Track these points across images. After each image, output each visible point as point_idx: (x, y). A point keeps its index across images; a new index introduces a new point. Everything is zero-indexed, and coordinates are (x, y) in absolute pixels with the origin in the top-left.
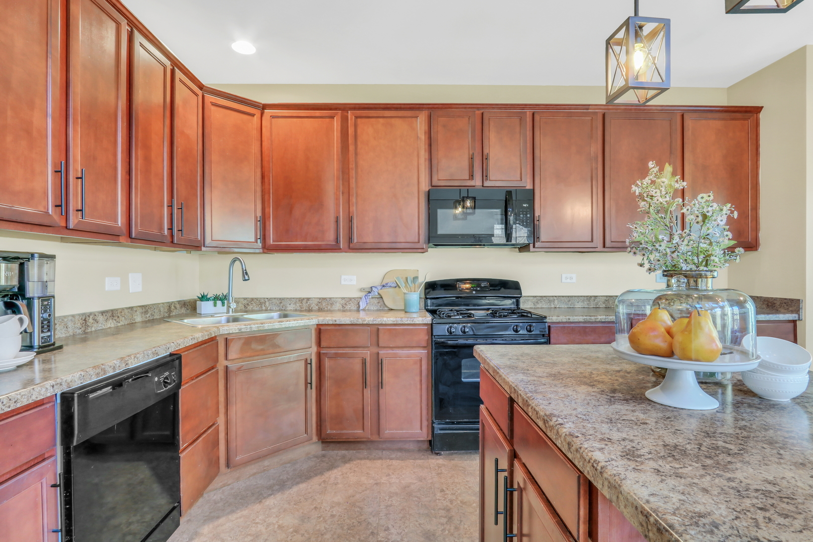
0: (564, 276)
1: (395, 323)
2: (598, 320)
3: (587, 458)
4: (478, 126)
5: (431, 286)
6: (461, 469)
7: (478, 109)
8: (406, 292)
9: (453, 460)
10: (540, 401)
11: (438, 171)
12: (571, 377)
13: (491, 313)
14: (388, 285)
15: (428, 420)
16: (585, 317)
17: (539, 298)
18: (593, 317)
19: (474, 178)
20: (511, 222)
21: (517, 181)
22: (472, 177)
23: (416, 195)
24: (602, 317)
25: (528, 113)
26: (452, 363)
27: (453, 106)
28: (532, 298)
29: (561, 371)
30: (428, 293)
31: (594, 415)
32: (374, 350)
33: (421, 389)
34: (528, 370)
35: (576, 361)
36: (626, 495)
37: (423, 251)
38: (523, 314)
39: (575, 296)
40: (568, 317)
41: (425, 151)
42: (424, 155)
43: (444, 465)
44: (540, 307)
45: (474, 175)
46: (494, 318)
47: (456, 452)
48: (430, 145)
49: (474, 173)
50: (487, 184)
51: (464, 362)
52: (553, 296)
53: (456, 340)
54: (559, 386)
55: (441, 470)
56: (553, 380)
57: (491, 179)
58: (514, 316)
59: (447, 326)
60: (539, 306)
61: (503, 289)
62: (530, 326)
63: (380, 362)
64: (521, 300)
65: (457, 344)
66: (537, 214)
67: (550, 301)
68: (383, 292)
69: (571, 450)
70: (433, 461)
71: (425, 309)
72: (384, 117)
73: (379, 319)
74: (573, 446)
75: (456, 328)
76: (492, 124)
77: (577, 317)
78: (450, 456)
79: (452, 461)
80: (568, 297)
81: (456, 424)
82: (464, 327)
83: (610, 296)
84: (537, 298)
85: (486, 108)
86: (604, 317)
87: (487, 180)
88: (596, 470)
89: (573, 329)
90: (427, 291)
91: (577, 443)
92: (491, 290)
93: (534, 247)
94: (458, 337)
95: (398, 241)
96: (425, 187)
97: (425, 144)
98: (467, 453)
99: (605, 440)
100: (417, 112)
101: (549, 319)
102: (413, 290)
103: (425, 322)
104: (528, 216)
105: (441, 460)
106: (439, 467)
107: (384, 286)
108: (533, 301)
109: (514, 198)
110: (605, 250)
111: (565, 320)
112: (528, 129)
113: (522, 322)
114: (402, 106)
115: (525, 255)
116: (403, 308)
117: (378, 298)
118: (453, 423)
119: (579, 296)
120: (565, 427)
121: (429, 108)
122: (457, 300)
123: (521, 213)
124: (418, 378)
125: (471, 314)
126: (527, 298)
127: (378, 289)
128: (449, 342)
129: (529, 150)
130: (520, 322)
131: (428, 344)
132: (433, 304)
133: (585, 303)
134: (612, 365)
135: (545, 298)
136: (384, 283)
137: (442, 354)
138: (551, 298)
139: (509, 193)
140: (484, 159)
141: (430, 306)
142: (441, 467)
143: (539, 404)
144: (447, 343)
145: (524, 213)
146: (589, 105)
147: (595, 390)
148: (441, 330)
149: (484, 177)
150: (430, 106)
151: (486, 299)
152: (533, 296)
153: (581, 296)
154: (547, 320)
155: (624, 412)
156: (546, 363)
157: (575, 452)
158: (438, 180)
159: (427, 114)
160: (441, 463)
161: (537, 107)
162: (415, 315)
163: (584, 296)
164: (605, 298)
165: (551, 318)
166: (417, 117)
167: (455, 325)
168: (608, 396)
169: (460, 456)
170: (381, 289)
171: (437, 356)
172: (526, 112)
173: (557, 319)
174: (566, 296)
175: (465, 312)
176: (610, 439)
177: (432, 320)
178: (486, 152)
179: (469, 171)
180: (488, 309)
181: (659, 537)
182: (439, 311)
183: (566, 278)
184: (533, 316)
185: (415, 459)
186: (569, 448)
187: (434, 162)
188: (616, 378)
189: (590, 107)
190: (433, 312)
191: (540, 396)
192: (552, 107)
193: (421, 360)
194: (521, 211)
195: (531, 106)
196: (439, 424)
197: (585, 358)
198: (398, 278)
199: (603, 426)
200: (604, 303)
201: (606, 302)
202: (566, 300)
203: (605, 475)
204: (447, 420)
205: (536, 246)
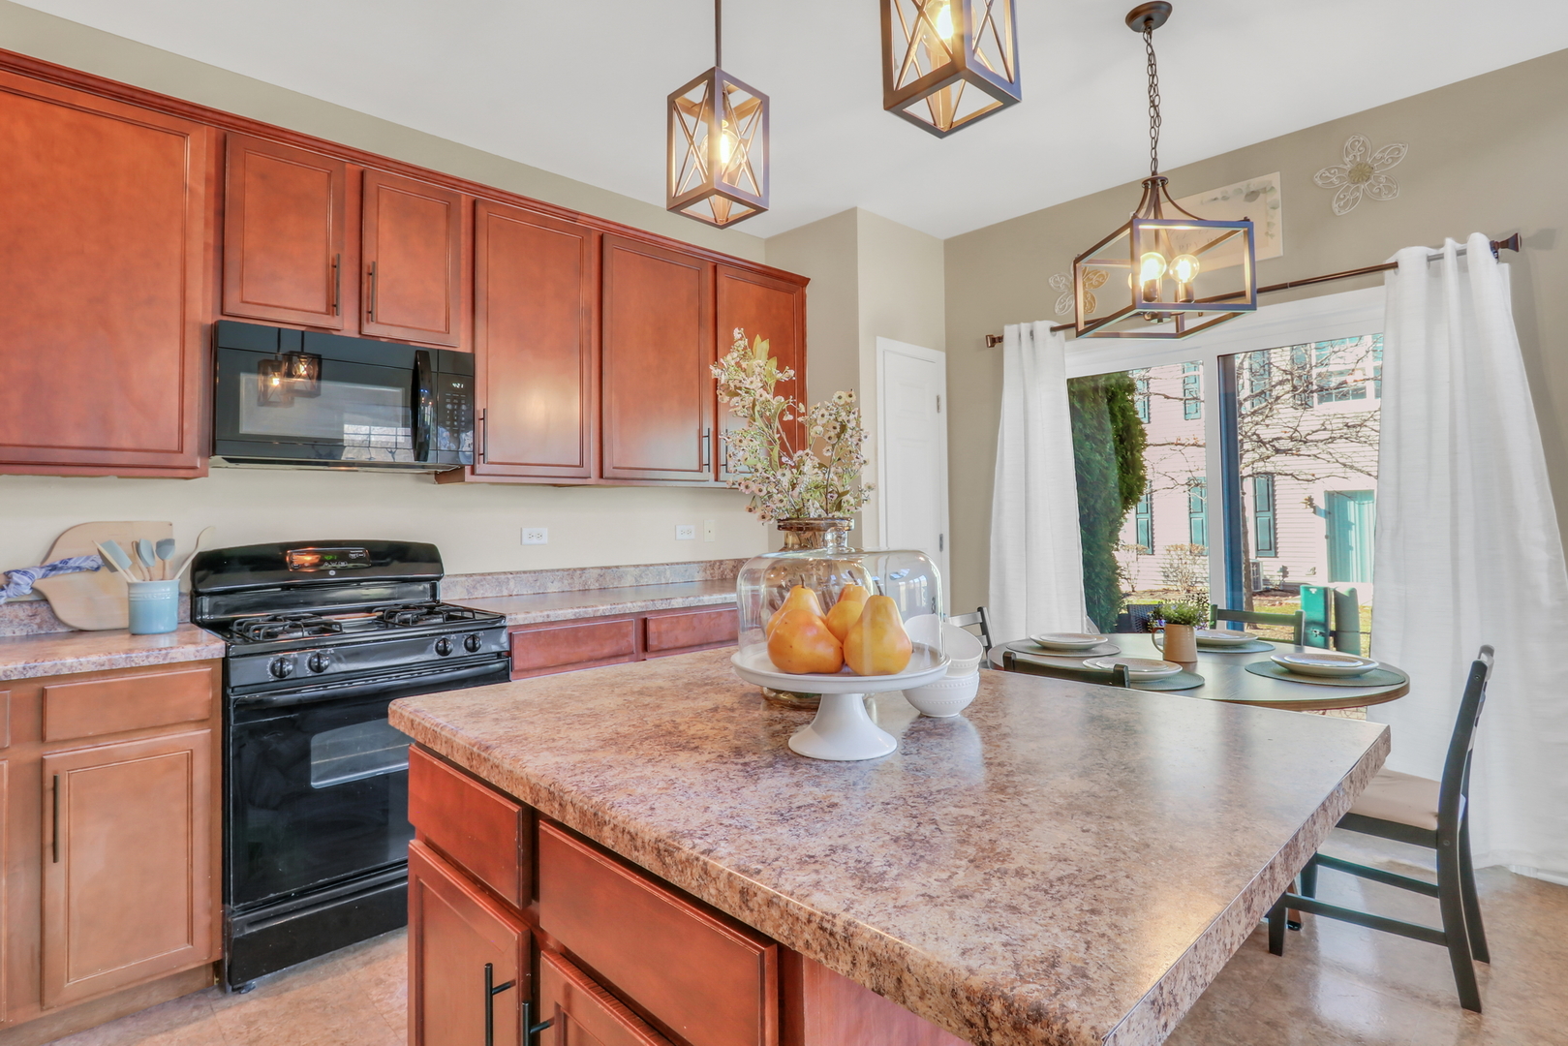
0: (526, 532)
1: (106, 668)
2: (598, 614)
3: (803, 917)
4: (352, 200)
5: (210, 565)
6: (312, 1006)
7: (353, 160)
8: (135, 580)
9: (287, 990)
10: (630, 807)
11: (241, 279)
12: (646, 739)
13: (380, 618)
14: (71, 563)
15: (211, 911)
16: (577, 610)
17: (479, 578)
18: (590, 609)
19: (341, 312)
20: (428, 419)
21: (438, 332)
22: (333, 307)
23: (176, 329)
24: (605, 607)
25: (463, 198)
26: (285, 747)
27: (288, 136)
28: (464, 579)
29: (619, 730)
30: (201, 580)
31: (747, 813)
32: (29, 753)
33: (190, 833)
34: (554, 740)
35: (630, 702)
36: (921, 972)
37: (190, 472)
38: (454, 616)
39: (547, 571)
40: (546, 613)
41: (206, 224)
42: (201, 234)
43: (264, 1013)
44: (480, 596)
45: (340, 306)
46: (387, 628)
47: (292, 967)
48: (221, 214)
49: (341, 301)
50: (370, 329)
51: (316, 741)
52: (505, 573)
53: (295, 692)
54: (639, 762)
55: (258, 1029)
56: (619, 752)
57: (379, 320)
58: (435, 621)
59: (271, 659)
60: (478, 593)
61: (396, 563)
62: (474, 638)
63: (49, 785)
64: (441, 585)
65: (300, 700)
66: (479, 406)
67: (500, 584)
68: (49, 586)
69: (751, 904)
70: (230, 1013)
71: (193, 620)
72: (72, 107)
73: (47, 664)
74: (755, 894)
75: (295, 662)
76: (384, 201)
77: (562, 612)
78: (279, 984)
79: (286, 995)
80: (535, 572)
81: (295, 898)
82: (319, 656)
83: (606, 568)
84: (475, 577)
85: (372, 164)
86: (609, 607)
87: (370, 320)
88: (832, 934)
89: (554, 635)
90: (200, 574)
91: (764, 885)
92: (373, 565)
93: (473, 472)
94: (301, 682)
95: (113, 445)
96: (203, 311)
97: (206, 208)
98: (322, 962)
99: (806, 861)
100: (184, 124)
101: (511, 620)
102: (157, 573)
103: (205, 655)
104: (464, 407)
105: (254, 1002)
106: (250, 1024)
107: (54, 568)
108: (467, 584)
109: (434, 368)
110: (602, 482)
111: (540, 620)
112: (463, 230)
113: (455, 632)
114: (138, 95)
115: (449, 489)
116: (124, 623)
117: (31, 603)
118: (287, 898)
119: (553, 571)
120: (719, 855)
121: (220, 123)
122: (286, 593)
123: (448, 400)
124: (180, 807)
125: (330, 624)
126: (453, 579)
127: (32, 577)
128: (275, 698)
129: (465, 274)
130: (452, 633)
131: (211, 711)
132: (215, 609)
133: (566, 582)
134: (695, 699)
135: (490, 577)
136: (54, 559)
137: (254, 732)
138: (503, 577)
139: (422, 355)
140: (365, 275)
141: (210, 614)
142: (254, 1022)
143: (633, 816)
144: (272, 702)
145: (456, 401)
146: (578, 214)
147: (706, 757)
148: (254, 671)
149: (365, 315)
150: (225, 119)
151: (359, 587)
152: (466, 575)
153: (558, 570)
154: (508, 622)
155: (787, 792)
156: (578, 716)
157: (764, 908)
158: (243, 302)
159: (213, 135)
160: (253, 1010)
161: (483, 190)
162: (164, 642)
163: (563, 570)
164: (599, 571)
165: (513, 616)
166: (184, 135)
167: (294, 654)
168: (736, 764)
169: (305, 973)
170: (45, 576)
171: (241, 738)
172: (459, 195)
173: (526, 619)
174: (530, 572)
175: (314, 620)
176: (813, 857)
177: (227, 648)
178: (368, 259)
179: (328, 295)
180: (369, 610)
181: (1020, 1038)
182: (240, 624)
183: (531, 536)
184: (478, 616)
185: (172, 1027)
186: (746, 902)
187: (232, 256)
188: (721, 724)
189: (580, 217)
190: (220, 627)
191: (621, 798)
192: (512, 198)
193: (190, 758)
194: (448, 397)
195: (470, 187)
196: (246, 910)
197: (641, 693)
198: (108, 545)
199: (779, 831)
200: (597, 581)
201: (601, 579)
202: (530, 579)
203: (858, 942)
204: (272, 895)
205: (478, 472)
